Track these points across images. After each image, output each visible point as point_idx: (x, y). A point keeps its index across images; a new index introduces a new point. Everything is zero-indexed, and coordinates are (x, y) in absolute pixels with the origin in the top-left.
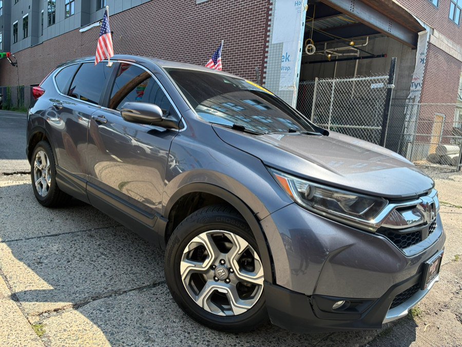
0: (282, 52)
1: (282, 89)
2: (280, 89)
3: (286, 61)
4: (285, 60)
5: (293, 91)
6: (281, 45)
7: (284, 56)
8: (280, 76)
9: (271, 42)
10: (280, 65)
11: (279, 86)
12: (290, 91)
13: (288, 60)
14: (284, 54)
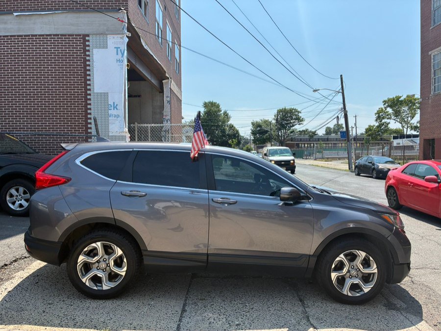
0: (108, 100)
1: (113, 134)
2: (110, 134)
3: (114, 109)
4: (112, 108)
5: (126, 136)
6: (106, 95)
7: (111, 105)
8: (108, 122)
9: (94, 91)
10: (108, 112)
11: (109, 132)
12: (123, 136)
13: (117, 109)
14: (111, 103)
